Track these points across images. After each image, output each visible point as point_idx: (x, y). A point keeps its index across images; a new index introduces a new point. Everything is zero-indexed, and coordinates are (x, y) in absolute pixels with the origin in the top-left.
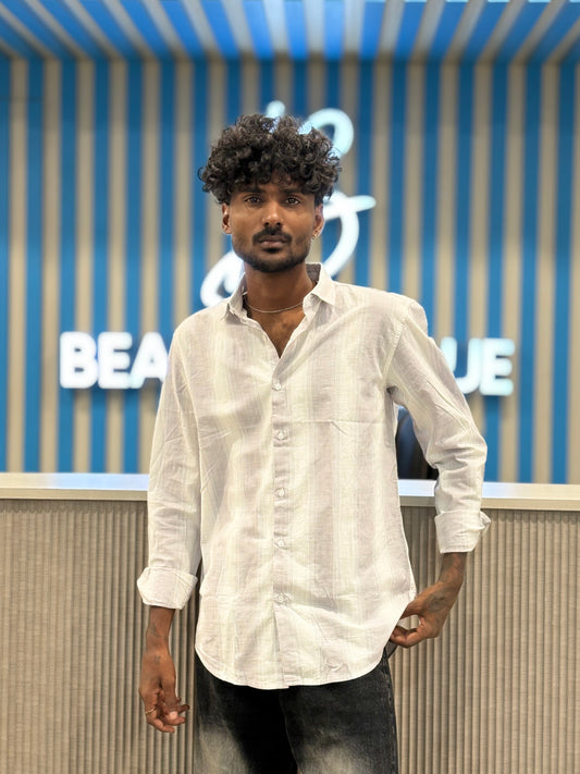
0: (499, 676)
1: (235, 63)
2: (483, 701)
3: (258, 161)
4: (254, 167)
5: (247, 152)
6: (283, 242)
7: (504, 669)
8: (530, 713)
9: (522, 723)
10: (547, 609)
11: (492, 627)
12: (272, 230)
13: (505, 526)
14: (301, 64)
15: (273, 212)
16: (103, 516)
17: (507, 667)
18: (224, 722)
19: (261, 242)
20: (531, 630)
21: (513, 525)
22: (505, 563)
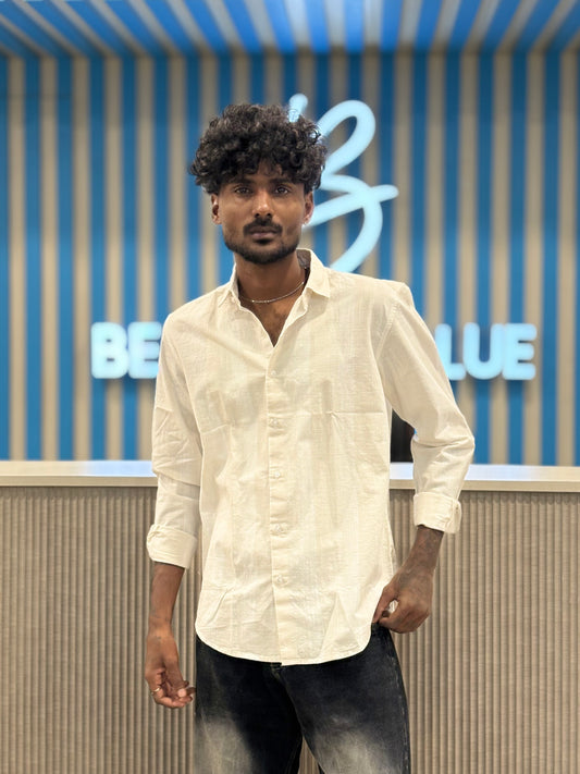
0: (519, 653)
1: (258, 58)
2: (503, 677)
3: (246, 152)
4: (241, 158)
5: (236, 144)
6: (274, 232)
7: (523, 646)
8: (549, 689)
9: (541, 698)
10: (564, 588)
11: (511, 606)
12: (263, 222)
13: (523, 507)
14: (323, 58)
15: (263, 202)
16: (134, 502)
17: (526, 644)
18: (228, 714)
19: (253, 233)
20: (549, 608)
21: (530, 507)
22: (523, 543)
